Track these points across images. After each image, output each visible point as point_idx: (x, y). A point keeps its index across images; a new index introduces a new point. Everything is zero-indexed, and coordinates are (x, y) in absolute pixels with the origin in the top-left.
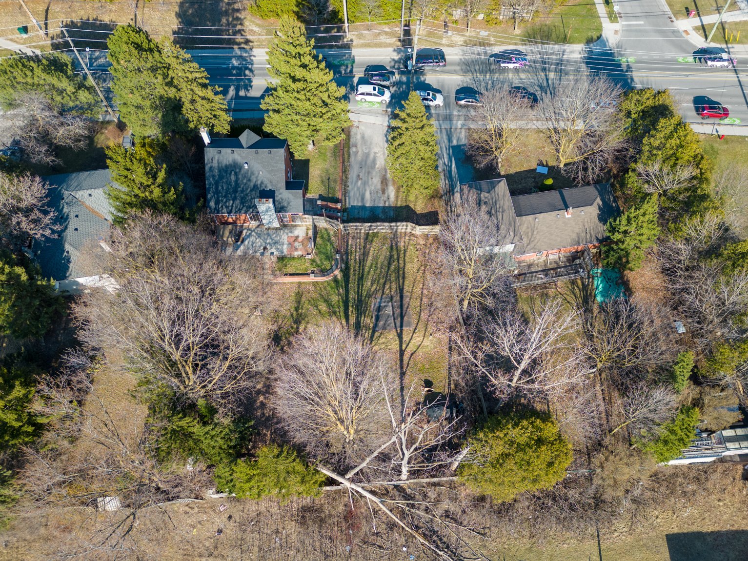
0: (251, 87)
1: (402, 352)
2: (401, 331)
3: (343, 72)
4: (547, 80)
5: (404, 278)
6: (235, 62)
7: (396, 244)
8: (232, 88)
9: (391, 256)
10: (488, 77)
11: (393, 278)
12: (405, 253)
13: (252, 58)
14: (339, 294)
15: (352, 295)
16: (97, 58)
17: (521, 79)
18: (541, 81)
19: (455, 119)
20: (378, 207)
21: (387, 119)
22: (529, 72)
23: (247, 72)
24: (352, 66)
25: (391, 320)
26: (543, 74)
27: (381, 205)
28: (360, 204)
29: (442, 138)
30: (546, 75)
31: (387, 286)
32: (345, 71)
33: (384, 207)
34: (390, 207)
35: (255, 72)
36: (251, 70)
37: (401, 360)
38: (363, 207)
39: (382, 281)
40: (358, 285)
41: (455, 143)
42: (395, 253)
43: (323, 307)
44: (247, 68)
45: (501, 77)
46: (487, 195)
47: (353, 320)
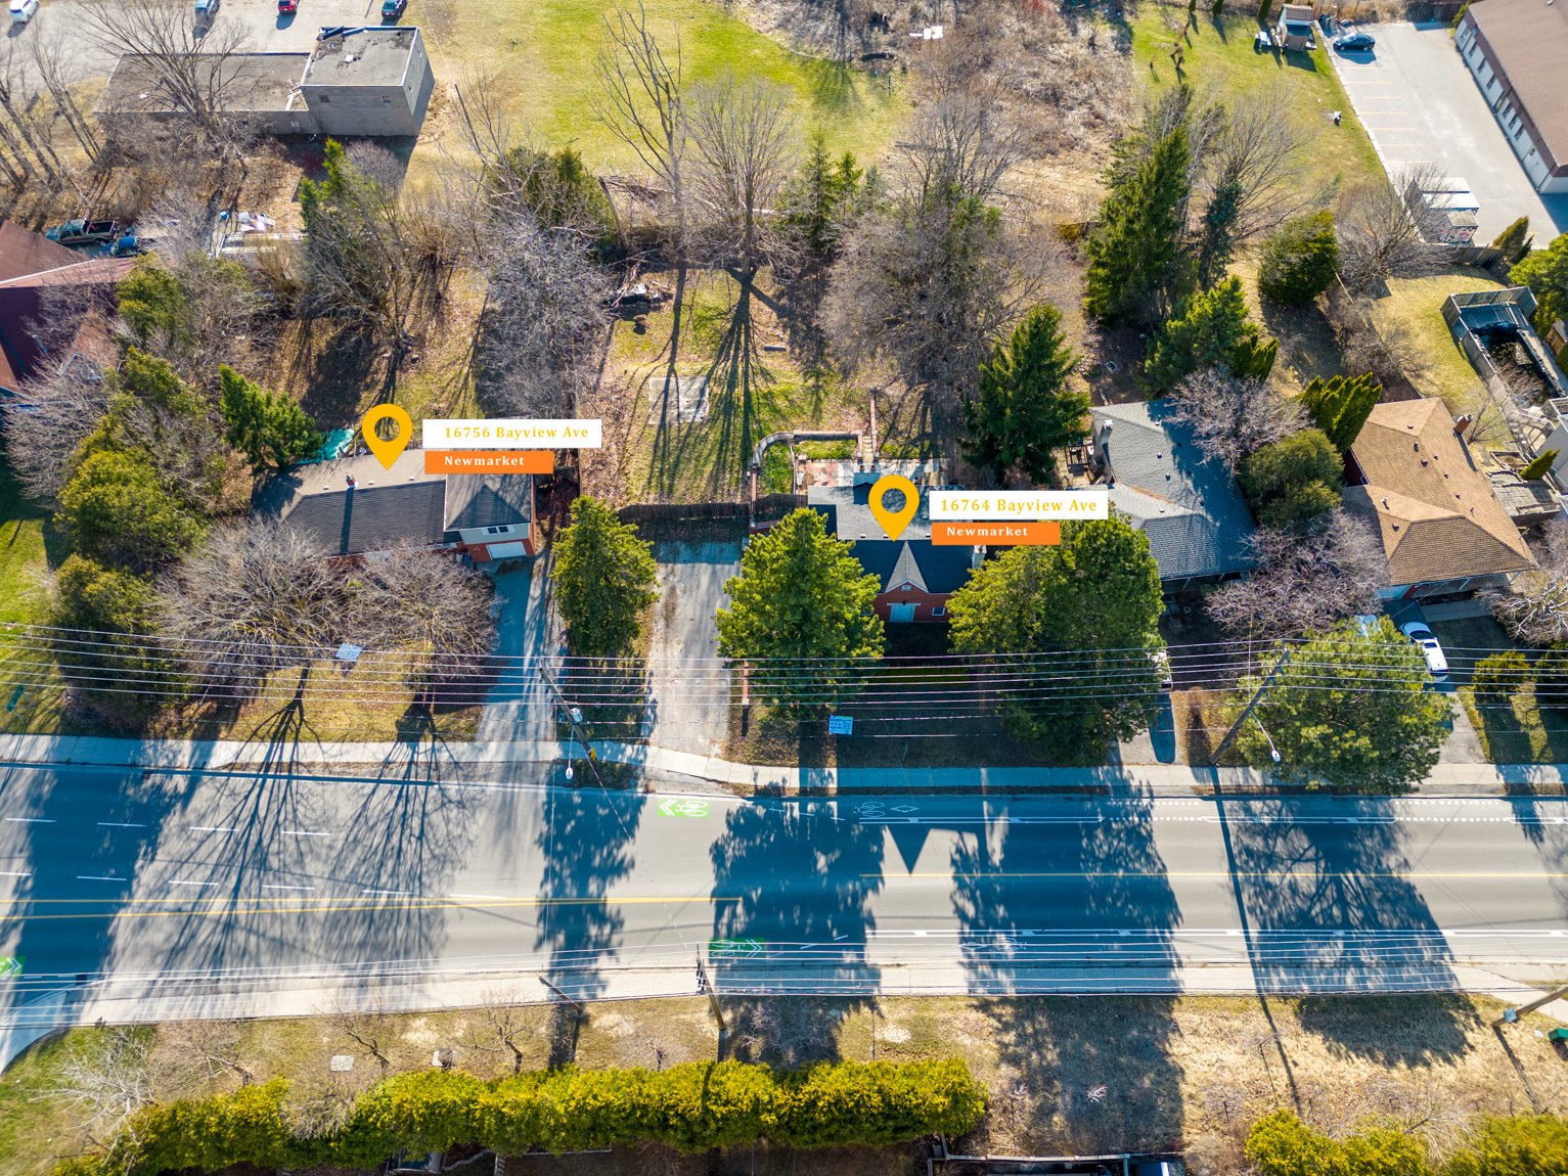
0: (954, 862)
1: (672, 360)
2: (669, 376)
3: (740, 909)
4: (236, 890)
5: (656, 446)
6: (1005, 944)
7: (662, 494)
8: (997, 858)
9: (672, 477)
10: (383, 900)
11: (673, 444)
12: (649, 482)
13: (966, 960)
14: (758, 422)
15: (738, 422)
16: (1342, 965)
17: (303, 893)
18: (255, 884)
19: (496, 771)
20: (685, 562)
21: (648, 764)
22: (274, 916)
23: (971, 910)
24: (717, 931)
25: (682, 388)
26: (241, 910)
27: (679, 567)
28: (718, 566)
29: (538, 716)
30: (234, 905)
31: (683, 433)
32: (734, 915)
33: (675, 562)
34: (667, 562)
35: (950, 910)
36: (961, 913)
37: (674, 353)
38: (711, 561)
39: (691, 440)
40: (728, 435)
41: (514, 705)
42: (666, 482)
43: (781, 403)
44: (974, 924)
45: (349, 900)
46: (489, 484)
47: (739, 391)
